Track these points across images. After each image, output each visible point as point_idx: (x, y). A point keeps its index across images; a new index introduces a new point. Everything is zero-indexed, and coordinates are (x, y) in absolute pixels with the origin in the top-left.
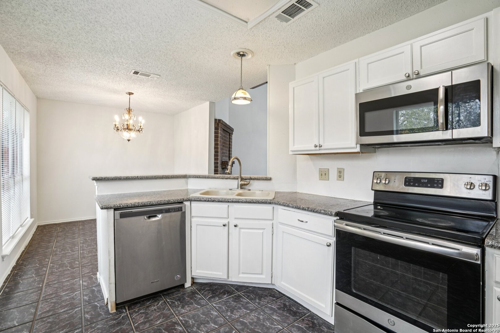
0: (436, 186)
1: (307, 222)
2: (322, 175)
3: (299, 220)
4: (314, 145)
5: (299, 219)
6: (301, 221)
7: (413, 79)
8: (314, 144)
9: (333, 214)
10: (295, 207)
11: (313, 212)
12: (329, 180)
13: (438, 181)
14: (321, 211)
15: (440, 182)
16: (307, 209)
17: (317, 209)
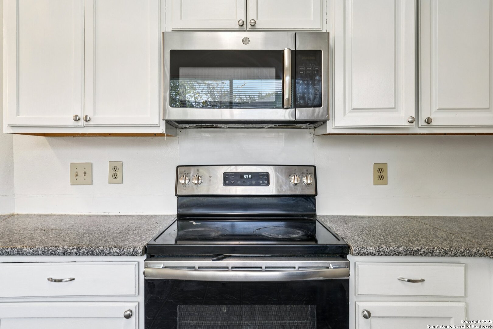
0: (261, 184)
1: (73, 279)
2: (77, 175)
3: (50, 280)
4: (72, 117)
5: (50, 277)
6: (55, 281)
7: (245, 31)
8: (74, 115)
9: (140, 251)
10: (40, 252)
11: (93, 254)
12: (92, 184)
13: (263, 176)
14: (111, 251)
15: (266, 177)
16: (75, 250)
17: (101, 248)
